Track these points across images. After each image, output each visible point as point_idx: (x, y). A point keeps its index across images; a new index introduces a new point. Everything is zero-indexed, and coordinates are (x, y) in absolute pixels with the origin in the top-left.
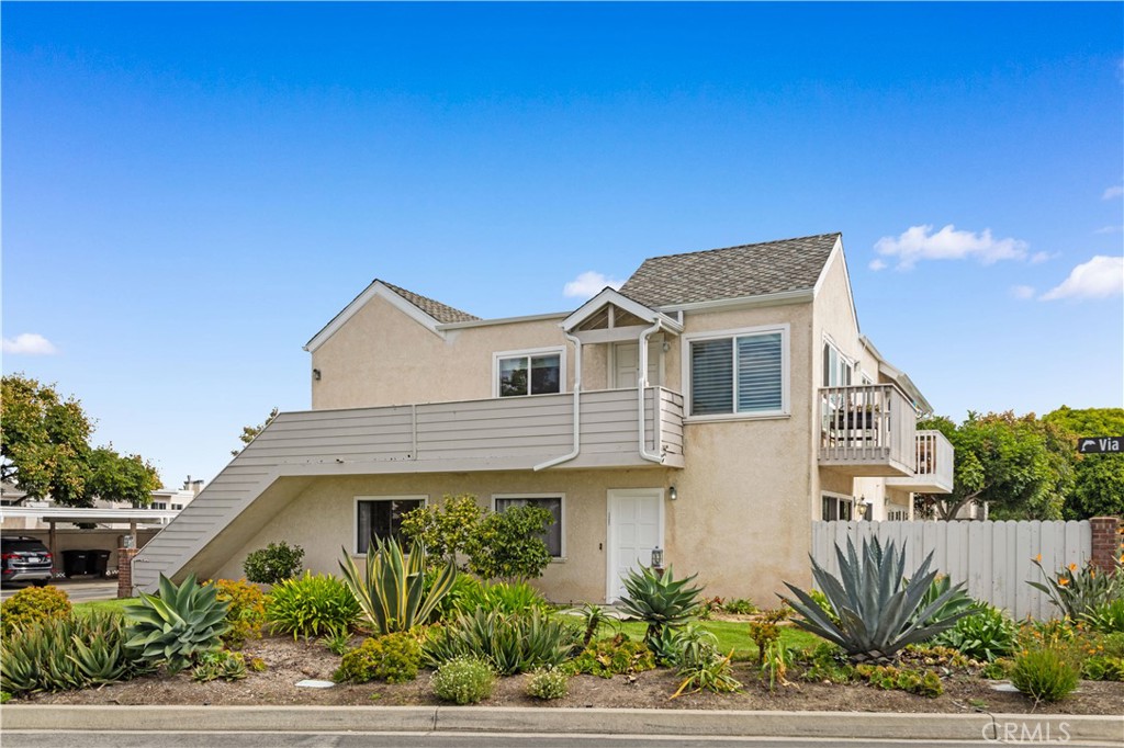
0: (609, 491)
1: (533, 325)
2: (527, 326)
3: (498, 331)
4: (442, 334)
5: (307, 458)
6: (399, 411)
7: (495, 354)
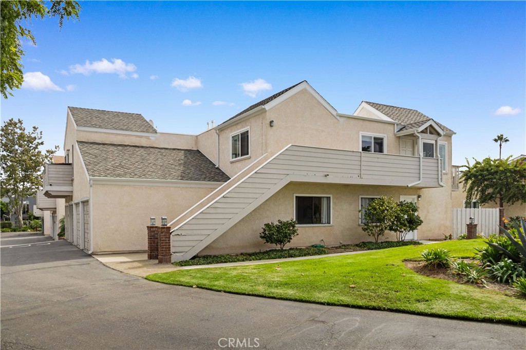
0: (401, 196)
1: (374, 123)
2: (372, 123)
3: (361, 122)
4: (338, 118)
5: (307, 172)
6: (354, 154)
7: (360, 132)
